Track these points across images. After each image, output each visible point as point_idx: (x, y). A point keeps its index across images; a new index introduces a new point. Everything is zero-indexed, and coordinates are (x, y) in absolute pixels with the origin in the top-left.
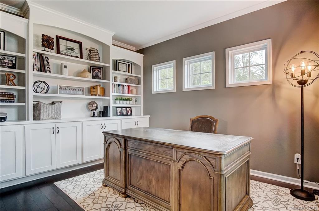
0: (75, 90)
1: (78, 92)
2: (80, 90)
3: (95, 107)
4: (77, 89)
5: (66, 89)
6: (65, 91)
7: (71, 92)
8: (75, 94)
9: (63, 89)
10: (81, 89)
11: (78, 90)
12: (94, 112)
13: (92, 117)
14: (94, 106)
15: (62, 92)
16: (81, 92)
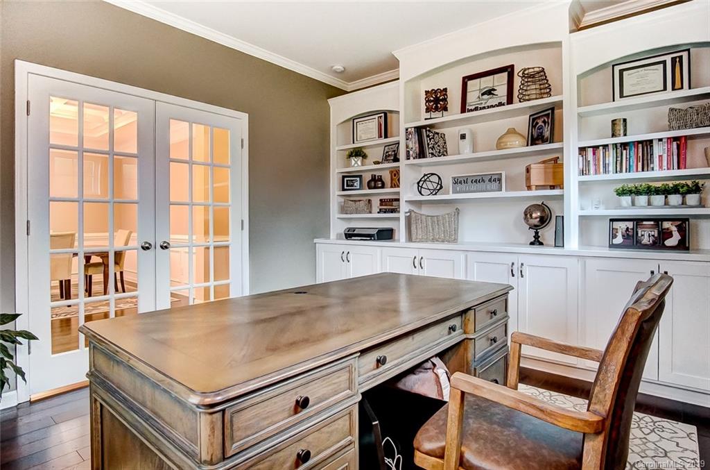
0: (483, 181)
1: (489, 186)
2: (495, 180)
3: (536, 218)
4: (486, 179)
5: (466, 182)
6: (464, 186)
7: (474, 187)
8: (484, 191)
9: (461, 183)
10: (496, 177)
11: (490, 180)
12: (537, 233)
13: (532, 244)
14: (534, 215)
15: (458, 189)
16: (495, 185)
